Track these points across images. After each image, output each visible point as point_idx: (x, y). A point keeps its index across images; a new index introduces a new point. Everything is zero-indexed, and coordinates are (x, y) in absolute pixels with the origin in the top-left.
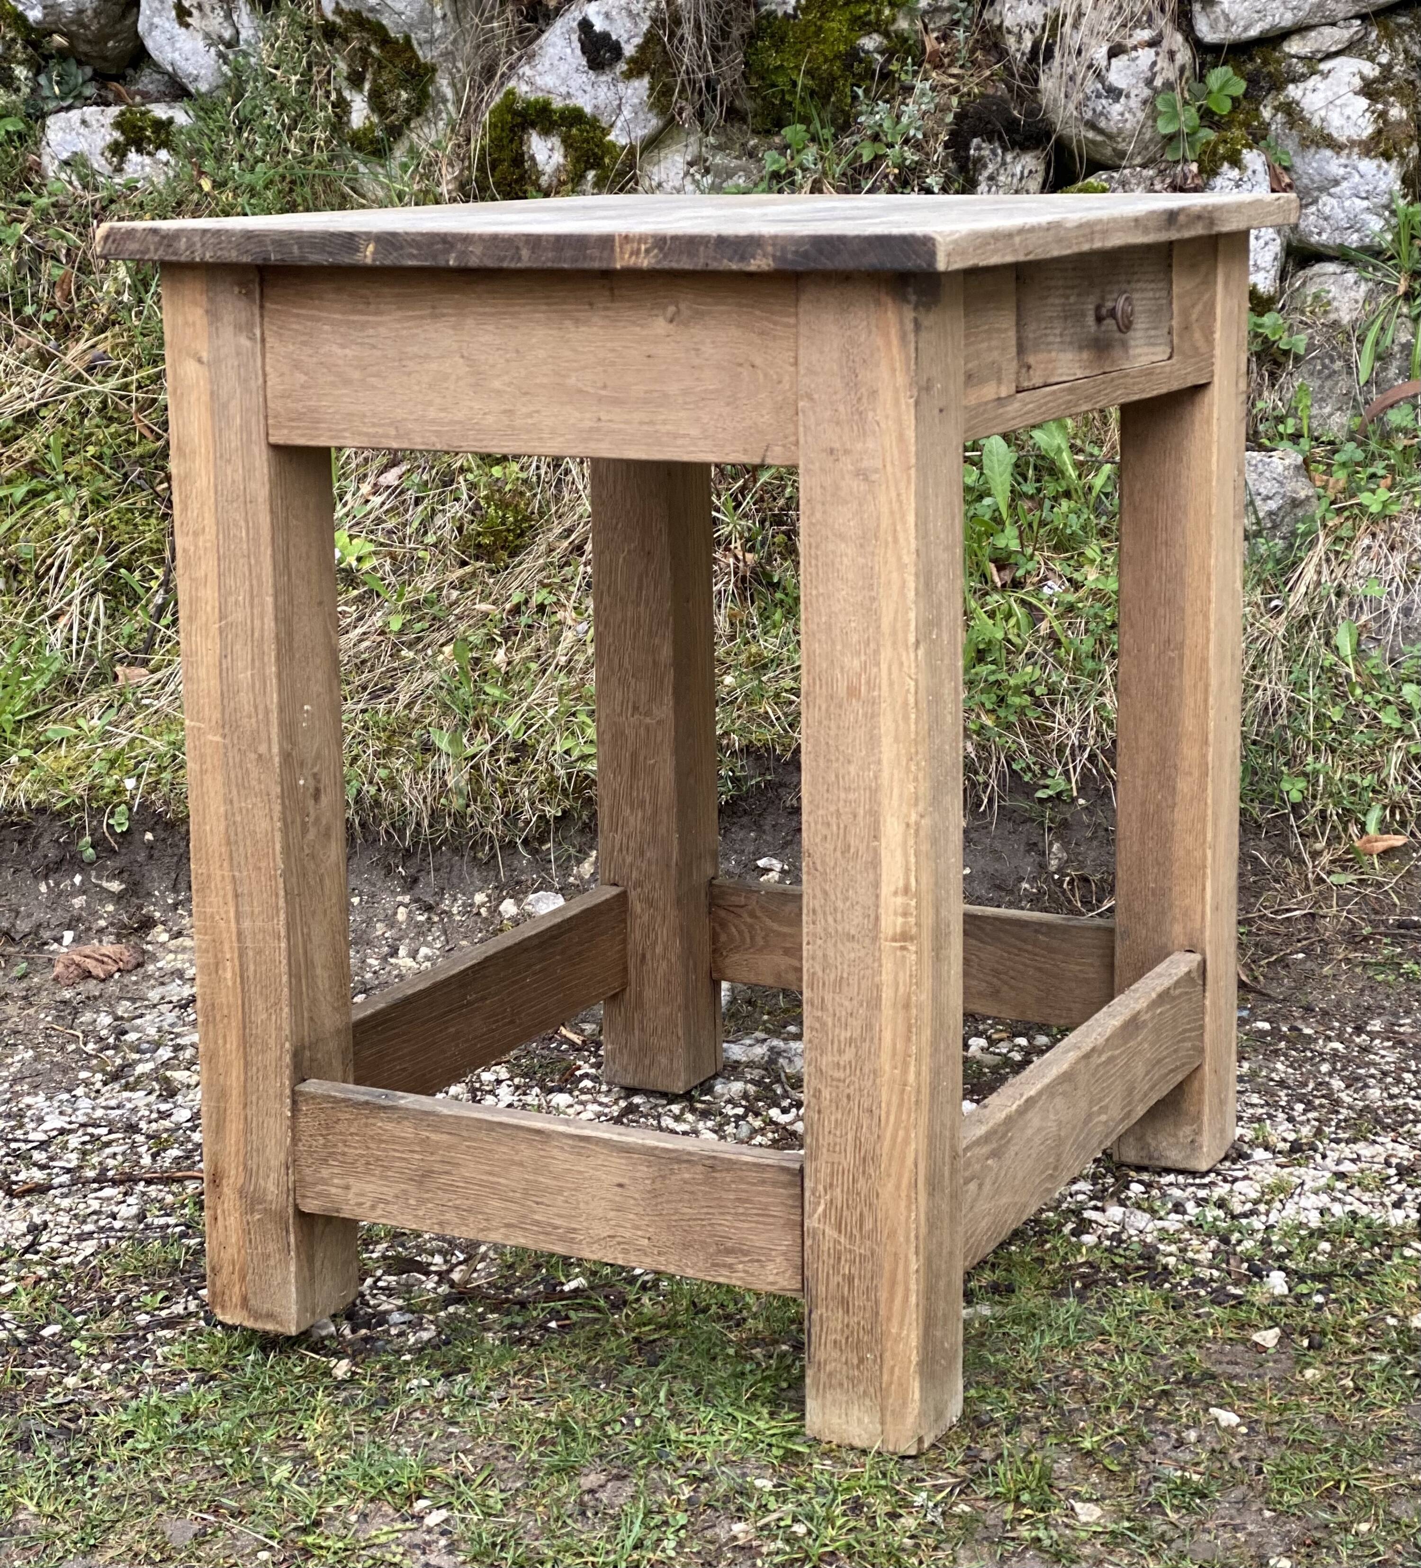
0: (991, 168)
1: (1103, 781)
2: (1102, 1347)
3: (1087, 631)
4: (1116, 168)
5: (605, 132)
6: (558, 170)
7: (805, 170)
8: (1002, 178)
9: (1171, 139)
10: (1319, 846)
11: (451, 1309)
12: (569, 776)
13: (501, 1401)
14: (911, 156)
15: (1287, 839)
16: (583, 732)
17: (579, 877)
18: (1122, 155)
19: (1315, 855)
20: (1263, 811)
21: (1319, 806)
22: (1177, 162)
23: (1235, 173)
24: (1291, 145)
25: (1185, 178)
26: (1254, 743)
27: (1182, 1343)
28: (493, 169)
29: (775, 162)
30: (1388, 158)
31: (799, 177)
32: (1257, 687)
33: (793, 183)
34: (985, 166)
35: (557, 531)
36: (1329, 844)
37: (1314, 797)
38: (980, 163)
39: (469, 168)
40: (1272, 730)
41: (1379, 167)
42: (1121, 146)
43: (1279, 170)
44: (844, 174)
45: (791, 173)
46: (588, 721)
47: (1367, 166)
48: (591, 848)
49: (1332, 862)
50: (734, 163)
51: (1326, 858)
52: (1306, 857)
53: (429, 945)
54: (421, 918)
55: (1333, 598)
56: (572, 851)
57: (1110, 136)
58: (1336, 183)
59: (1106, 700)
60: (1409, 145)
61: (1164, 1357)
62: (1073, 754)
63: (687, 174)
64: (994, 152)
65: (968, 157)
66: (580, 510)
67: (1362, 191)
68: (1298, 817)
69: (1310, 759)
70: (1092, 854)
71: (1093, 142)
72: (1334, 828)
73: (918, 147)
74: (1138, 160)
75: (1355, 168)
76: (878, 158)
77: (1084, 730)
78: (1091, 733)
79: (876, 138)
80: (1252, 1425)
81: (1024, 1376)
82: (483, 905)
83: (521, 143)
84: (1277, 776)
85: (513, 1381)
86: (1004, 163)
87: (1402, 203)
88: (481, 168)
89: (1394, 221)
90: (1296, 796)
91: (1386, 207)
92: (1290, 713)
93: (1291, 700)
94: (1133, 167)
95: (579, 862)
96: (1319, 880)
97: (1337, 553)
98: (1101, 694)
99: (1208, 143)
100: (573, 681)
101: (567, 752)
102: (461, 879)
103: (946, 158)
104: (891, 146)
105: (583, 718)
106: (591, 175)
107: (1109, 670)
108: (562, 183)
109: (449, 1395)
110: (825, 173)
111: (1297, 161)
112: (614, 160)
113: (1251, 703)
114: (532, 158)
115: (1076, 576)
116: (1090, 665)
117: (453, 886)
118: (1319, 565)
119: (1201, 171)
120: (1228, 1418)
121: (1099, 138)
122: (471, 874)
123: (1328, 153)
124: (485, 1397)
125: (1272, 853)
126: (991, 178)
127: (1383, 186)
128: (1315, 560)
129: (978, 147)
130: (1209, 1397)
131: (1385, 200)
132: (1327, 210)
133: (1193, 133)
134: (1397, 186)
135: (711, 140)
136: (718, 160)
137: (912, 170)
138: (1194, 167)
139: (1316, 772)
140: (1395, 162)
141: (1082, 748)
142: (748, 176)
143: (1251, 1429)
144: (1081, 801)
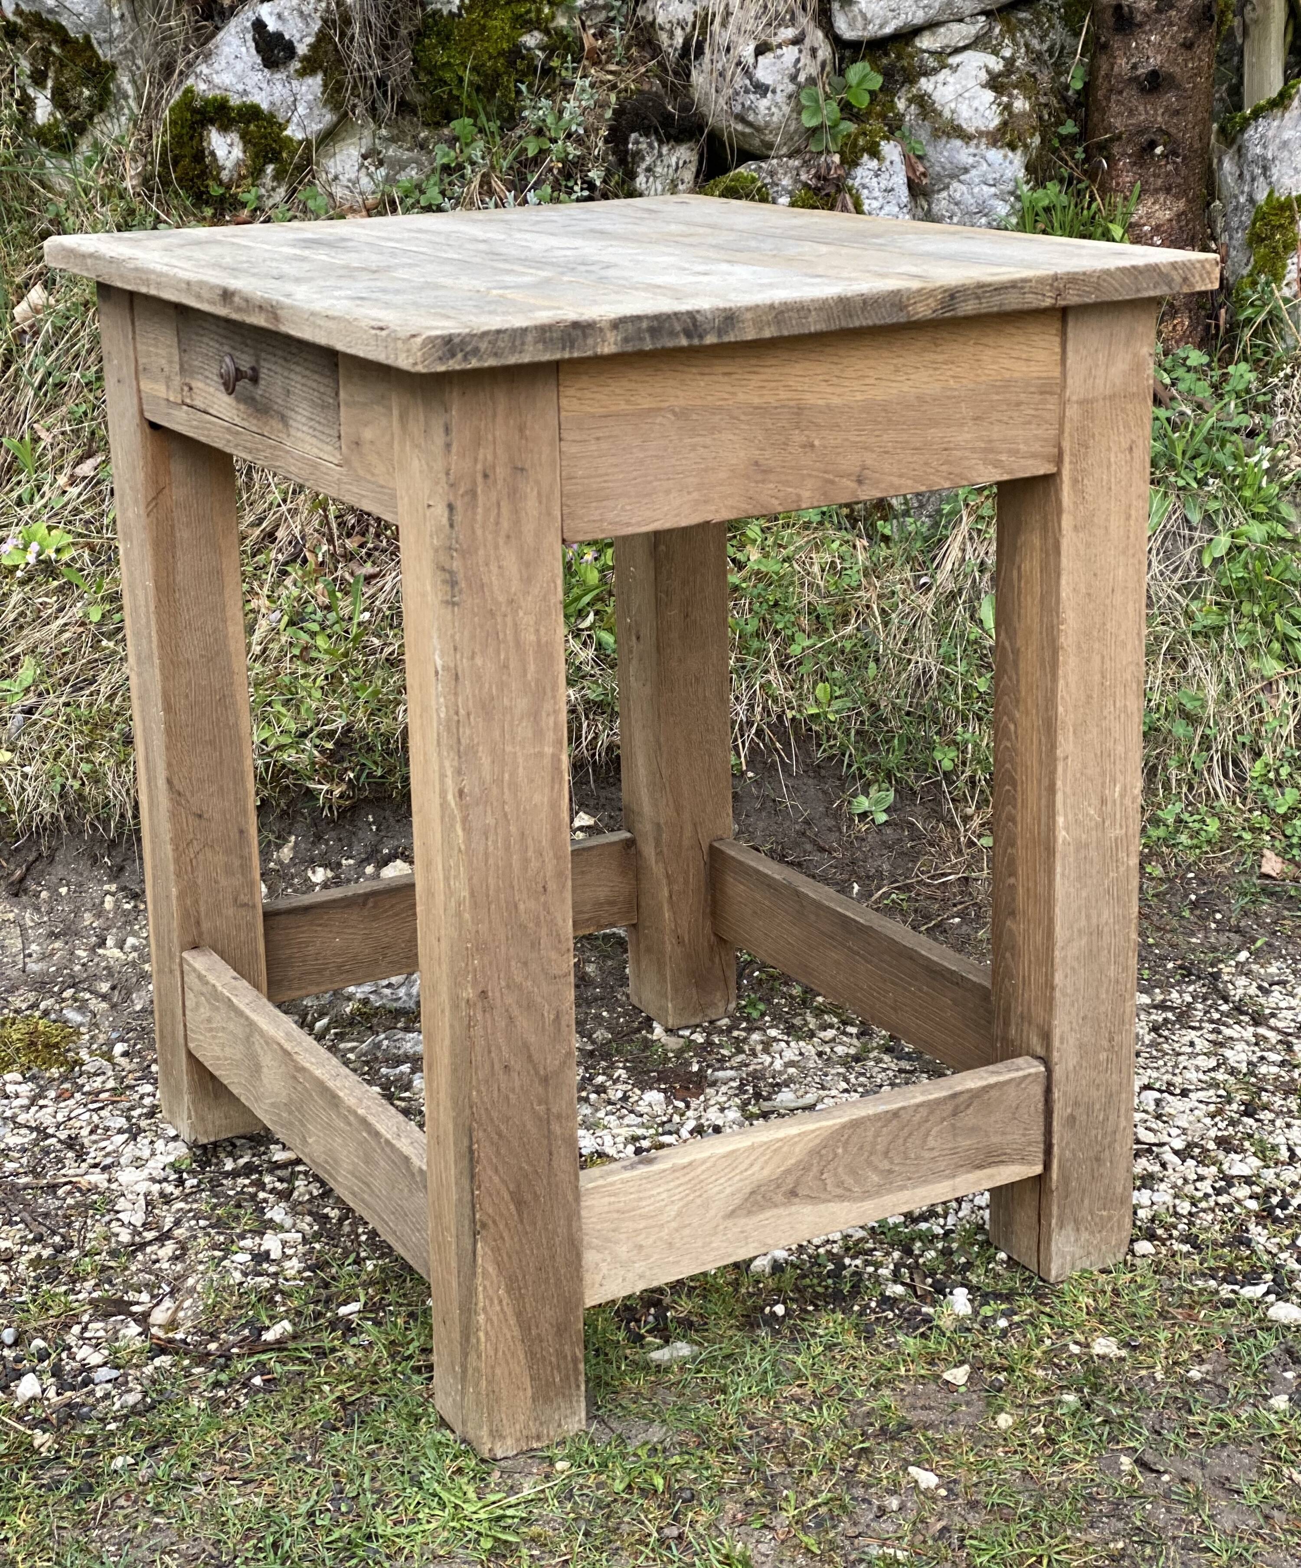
0: (648, 160)
1: (770, 752)
2: (799, 1391)
3: (751, 610)
4: (764, 158)
5: (282, 127)
6: (237, 164)
7: (473, 163)
8: (659, 170)
9: (814, 132)
10: (970, 811)
11: (157, 1362)
12: (267, 766)
13: (206, 1484)
14: (573, 151)
15: (940, 804)
16: (279, 721)
17: (280, 862)
18: (770, 146)
19: (966, 819)
20: (917, 778)
21: (968, 773)
22: (820, 153)
23: (874, 164)
24: (924, 135)
25: (829, 169)
26: (908, 714)
27: (877, 1385)
28: (176, 163)
29: (446, 155)
30: (1013, 148)
31: (468, 170)
32: (909, 661)
33: (463, 176)
34: (643, 159)
35: (250, 518)
36: (978, 808)
37: (964, 763)
38: (638, 156)
39: (152, 163)
40: (925, 701)
41: (1005, 156)
42: (769, 138)
43: (914, 160)
44: (511, 168)
45: (460, 167)
46: (283, 710)
47: (995, 155)
48: (290, 833)
49: (982, 825)
50: (407, 155)
51: (976, 822)
52: (958, 821)
53: (135, 934)
54: (128, 906)
55: (977, 574)
56: (272, 837)
57: (758, 129)
58: (966, 171)
59: (771, 677)
60: (1032, 135)
61: (860, 1403)
62: (741, 729)
63: (362, 166)
64: (650, 145)
65: (627, 151)
66: (269, 498)
67: (990, 177)
68: (950, 783)
69: (960, 729)
70: (761, 824)
71: (743, 134)
72: (982, 792)
73: (579, 141)
74: (784, 150)
75: (984, 157)
76: (543, 153)
77: (751, 707)
78: (758, 709)
79: (539, 133)
80: (950, 1484)
81: (725, 1434)
83: (201, 140)
84: (930, 746)
85: (219, 1454)
86: (660, 155)
87: (1025, 188)
88: (164, 164)
89: (1018, 206)
90: (947, 765)
91: (1012, 193)
92: (940, 684)
93: (941, 672)
94: (780, 157)
95: (279, 847)
96: (971, 844)
97: (979, 531)
98: (766, 672)
99: (849, 135)
100: (268, 670)
101: (264, 742)
103: (606, 153)
104: (554, 141)
105: (278, 707)
106: (270, 169)
107: (772, 648)
108: (242, 177)
109: (154, 1477)
110: (493, 167)
111: (930, 151)
112: (292, 153)
113: (904, 676)
114: (213, 154)
115: (740, 556)
116: (755, 644)
118: (964, 543)
119: (843, 162)
120: (927, 1479)
121: (748, 130)
123: (958, 143)
124: (190, 1479)
125: (926, 819)
126: (649, 170)
127: (1009, 174)
128: (960, 538)
129: (636, 141)
130: (908, 1453)
131: (1010, 187)
132: (957, 196)
133: (835, 126)
134: (1021, 174)
135: (384, 132)
136: (392, 152)
137: (575, 164)
138: (837, 158)
139: (966, 742)
140: (1019, 152)
141: (750, 723)
142: (420, 167)
143: (950, 1490)
144: (750, 774)
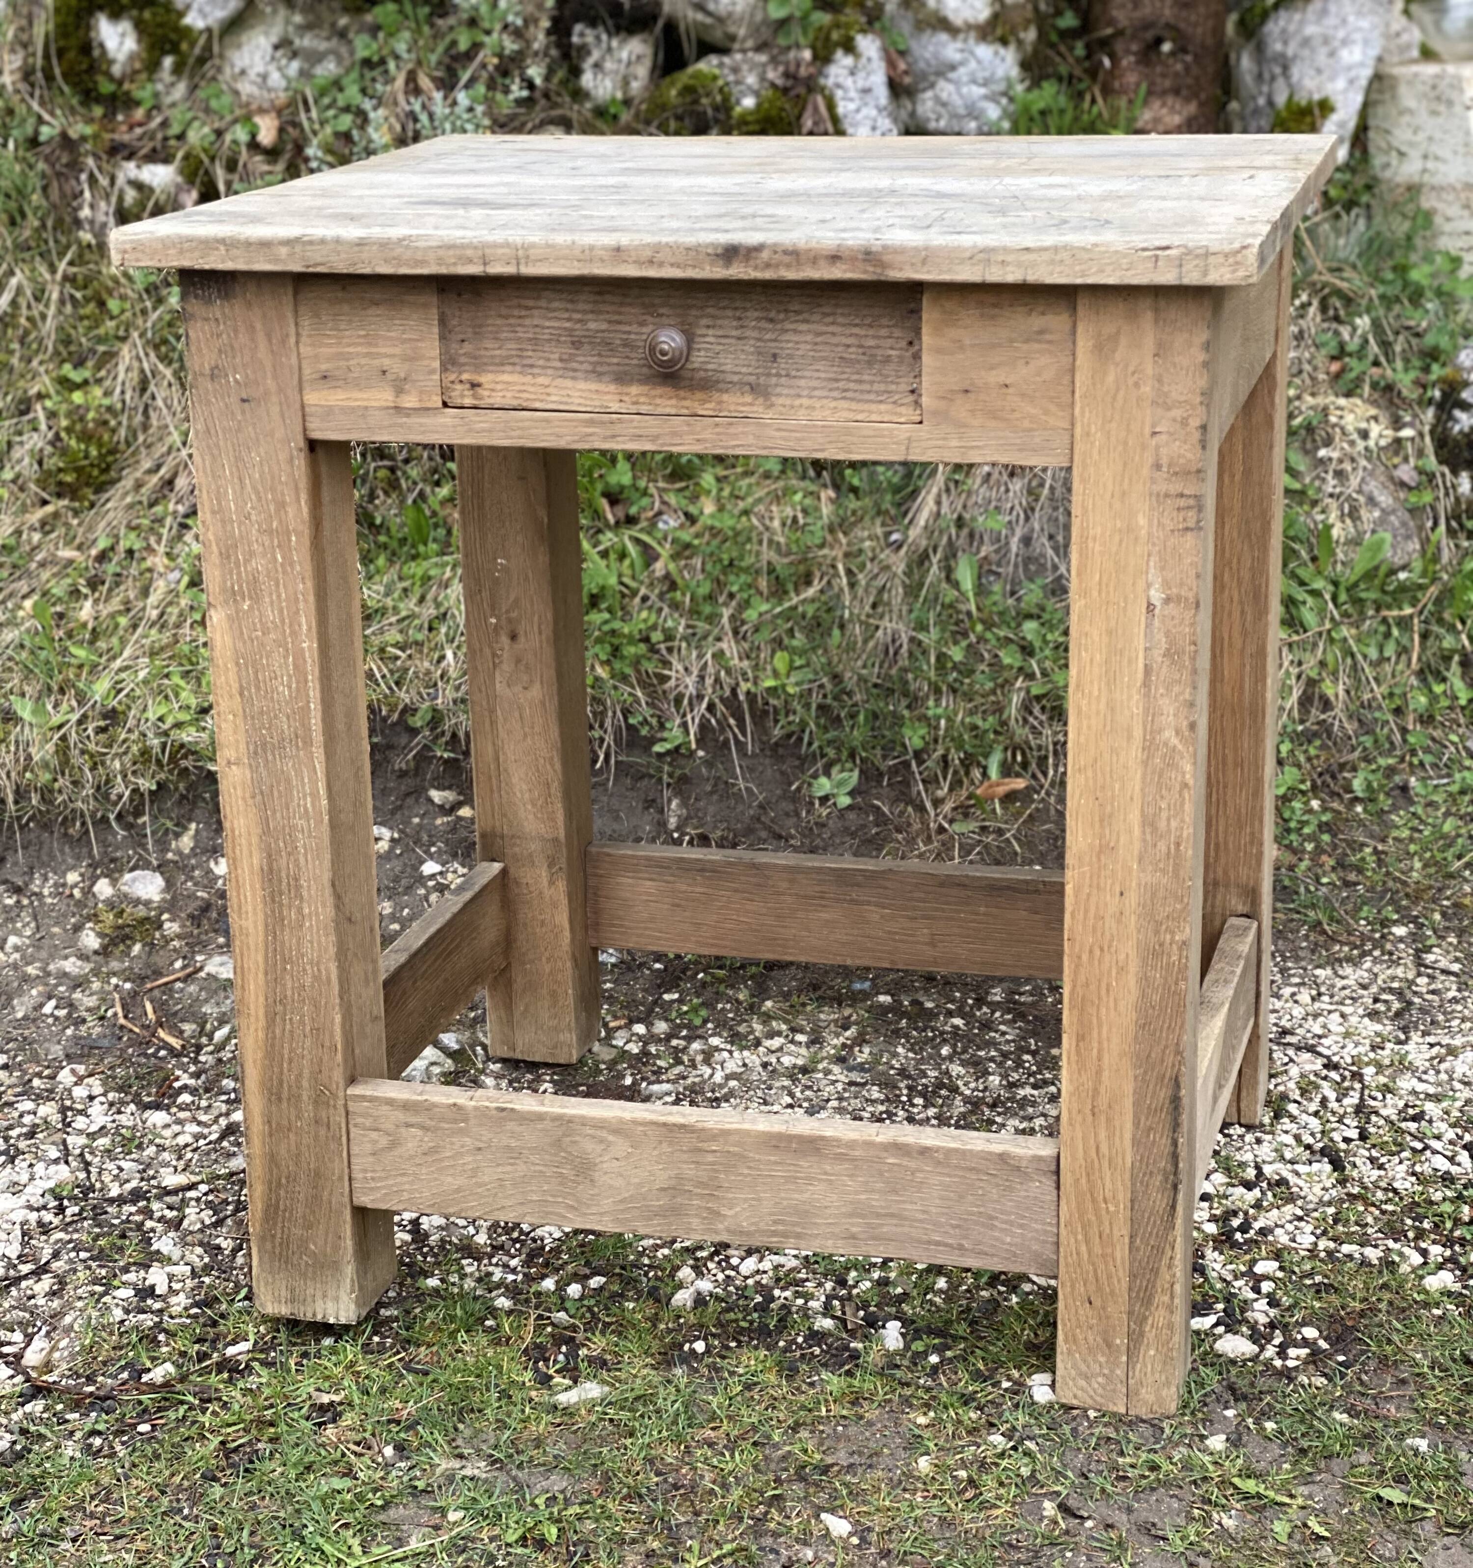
0: (596, 55)
1: (722, 731)
2: (712, 1434)
3: (703, 570)
4: (727, 51)
5: (181, 14)
6: (132, 57)
7: (397, 57)
8: (609, 65)
9: (782, 24)
10: (940, 793)
11: (28, 1408)
12: (164, 746)
13: (74, 1540)
14: (510, 45)
15: (908, 785)
16: (177, 695)
17: (179, 852)
18: (732, 38)
19: (937, 803)
20: (884, 757)
21: (940, 752)
22: (789, 48)
23: (848, 61)
24: (906, 27)
25: (798, 65)
26: (876, 686)
27: (795, 1428)
28: (61, 53)
29: (367, 46)
30: (1005, 44)
31: (392, 65)
32: (877, 628)
33: (386, 72)
34: (589, 53)
35: (147, 464)
36: (951, 790)
37: (936, 741)
38: (584, 51)
39: (34, 55)
40: (894, 672)
41: (996, 53)
42: (732, 29)
43: (895, 56)
44: (439, 63)
45: (383, 62)
46: (182, 683)
47: (985, 51)
48: (190, 820)
49: (955, 809)
50: (323, 46)
51: (948, 807)
52: (928, 805)
53: (17, 933)
54: (10, 902)
55: (953, 531)
56: (169, 824)
57: (720, 20)
58: (953, 67)
59: (724, 645)
60: (1026, 29)
61: (776, 1447)
62: (691, 704)
63: (273, 58)
64: (598, 38)
65: (570, 45)
66: (169, 441)
67: (981, 75)
68: (920, 762)
69: (931, 703)
70: (711, 809)
71: (703, 25)
72: (956, 772)
73: (518, 34)
74: (750, 43)
75: (972, 53)
76: (476, 46)
77: (702, 678)
78: (709, 681)
79: (473, 23)
80: (862, 1532)
81: (630, 1480)
82: (76, 885)
83: (88, 28)
84: (898, 721)
85: (90, 1508)
86: (609, 49)
87: (1020, 88)
88: (47, 56)
89: (1012, 108)
90: (918, 743)
91: (1004, 94)
92: (911, 654)
93: (912, 640)
94: (744, 51)
95: (177, 836)
96: (941, 830)
97: (957, 482)
98: (719, 639)
99: (820, 29)
100: (166, 637)
101: (161, 719)
102: (52, 857)
103: (547, 47)
104: (488, 33)
105: (176, 679)
106: (168, 62)
107: (726, 613)
108: (135, 72)
109: (18, 1533)
110: (419, 63)
111: (914, 45)
112: (192, 44)
113: (871, 644)
114: (102, 46)
115: (692, 509)
116: (707, 609)
117: (44, 865)
118: (939, 495)
119: (815, 57)
120: (839, 1526)
121: (708, 20)
122: (62, 852)
123: (944, 37)
124: (58, 1536)
125: (894, 802)
126: (597, 66)
127: (1000, 72)
128: (935, 490)
129: (581, 34)
130: (821, 1498)
131: (1002, 87)
132: (944, 96)
133: (805, 17)
134: (1015, 72)
135: (298, 19)
136: (306, 42)
137: (512, 59)
138: (807, 54)
139: (938, 718)
140: (1012, 48)
141: (700, 697)
142: (339, 60)
143: (863, 1539)
144: (701, 753)
